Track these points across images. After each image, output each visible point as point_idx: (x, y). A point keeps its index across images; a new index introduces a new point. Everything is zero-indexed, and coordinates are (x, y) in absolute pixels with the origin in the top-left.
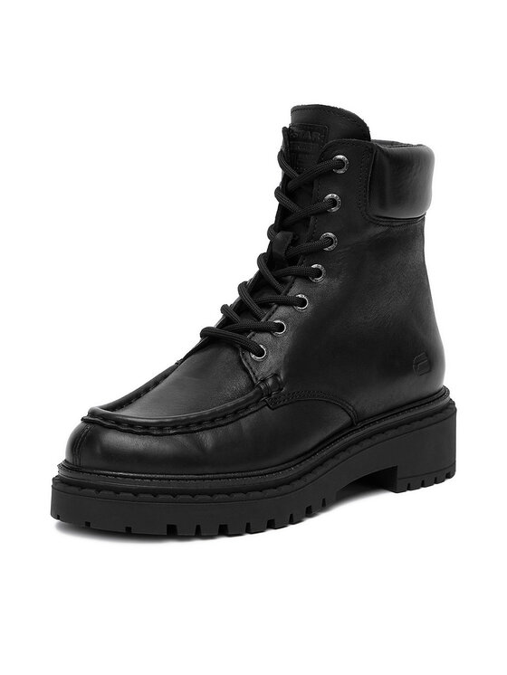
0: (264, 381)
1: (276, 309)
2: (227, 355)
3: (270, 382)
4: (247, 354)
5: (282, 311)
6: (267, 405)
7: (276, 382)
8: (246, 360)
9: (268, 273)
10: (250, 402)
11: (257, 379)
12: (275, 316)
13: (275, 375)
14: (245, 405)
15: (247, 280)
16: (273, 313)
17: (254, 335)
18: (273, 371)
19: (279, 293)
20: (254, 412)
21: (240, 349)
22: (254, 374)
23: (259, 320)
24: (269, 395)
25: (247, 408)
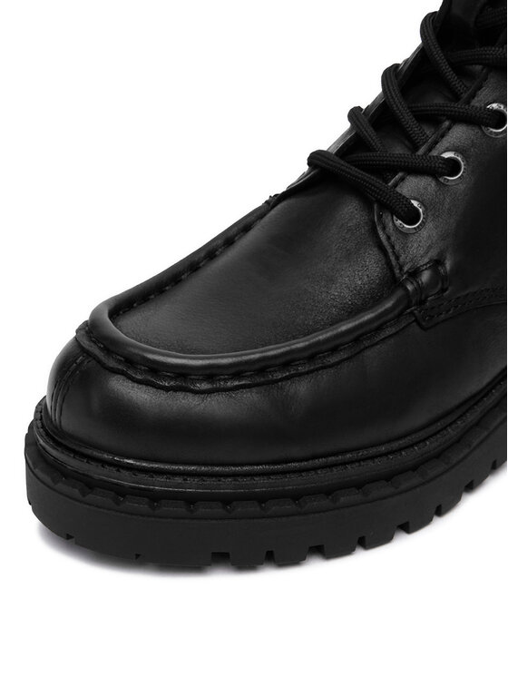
0: (415, 273)
1: (449, 128)
2: (350, 212)
3: (425, 277)
4: (387, 218)
5: (459, 133)
6: (416, 321)
7: (436, 276)
8: (384, 228)
9: (438, 55)
10: (385, 319)
11: (401, 269)
12: (445, 142)
13: (437, 263)
14: (376, 324)
15: (400, 61)
16: (443, 136)
17: (402, 179)
18: (433, 253)
19: (457, 97)
20: (390, 336)
21: (375, 206)
22: (397, 258)
23: (416, 148)
24: (421, 302)
25: (379, 328)
